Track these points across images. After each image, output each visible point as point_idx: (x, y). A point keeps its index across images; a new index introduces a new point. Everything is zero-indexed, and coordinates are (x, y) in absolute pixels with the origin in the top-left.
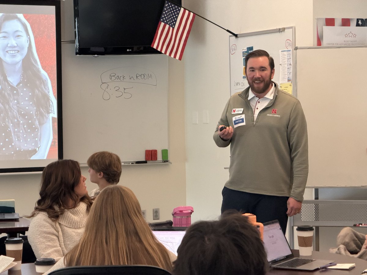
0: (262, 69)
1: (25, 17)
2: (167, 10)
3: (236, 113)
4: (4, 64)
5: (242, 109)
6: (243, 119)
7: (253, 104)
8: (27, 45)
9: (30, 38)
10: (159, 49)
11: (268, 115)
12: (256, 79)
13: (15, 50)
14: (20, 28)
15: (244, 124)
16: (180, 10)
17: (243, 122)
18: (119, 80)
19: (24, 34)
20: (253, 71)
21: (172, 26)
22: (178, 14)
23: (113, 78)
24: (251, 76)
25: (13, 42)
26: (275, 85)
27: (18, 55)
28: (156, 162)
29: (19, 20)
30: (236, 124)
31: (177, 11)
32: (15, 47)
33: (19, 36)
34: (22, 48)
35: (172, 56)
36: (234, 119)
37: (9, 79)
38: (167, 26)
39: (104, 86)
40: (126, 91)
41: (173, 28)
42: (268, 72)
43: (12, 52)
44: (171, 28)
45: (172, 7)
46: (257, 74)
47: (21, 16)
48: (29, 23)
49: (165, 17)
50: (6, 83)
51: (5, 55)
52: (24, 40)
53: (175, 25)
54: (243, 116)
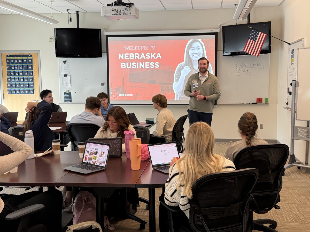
0: (204, 64)
1: (202, 40)
2: (252, 33)
3: (194, 82)
4: (192, 61)
5: (197, 81)
6: (197, 85)
7: (200, 78)
8: (202, 52)
9: (203, 50)
10: (249, 53)
11: (206, 83)
12: (202, 68)
13: (197, 55)
14: (200, 45)
15: (198, 87)
16: (259, 33)
17: (197, 86)
18: (245, 66)
19: (201, 48)
20: (201, 65)
21: (254, 41)
22: (258, 35)
23: (242, 66)
24: (200, 67)
25: (196, 51)
26: (208, 71)
27: (198, 56)
28: (262, 103)
29: (199, 42)
30: (194, 86)
31: (257, 34)
32: (197, 53)
33: (199, 49)
34: (200, 54)
35: (254, 55)
36: (193, 85)
37: (194, 67)
38: (252, 41)
39: (238, 69)
40: (248, 71)
41: (255, 42)
42: (206, 65)
43: (196, 56)
44: (254, 42)
45: (255, 32)
46: (203, 66)
47: (200, 40)
48: (204, 43)
49: (251, 37)
50: (193, 69)
51: (193, 57)
52: (201, 51)
53: (256, 40)
54: (197, 84)
